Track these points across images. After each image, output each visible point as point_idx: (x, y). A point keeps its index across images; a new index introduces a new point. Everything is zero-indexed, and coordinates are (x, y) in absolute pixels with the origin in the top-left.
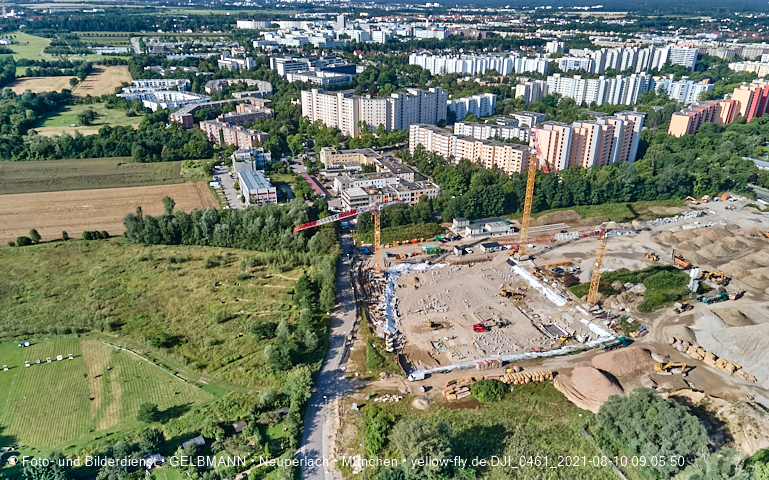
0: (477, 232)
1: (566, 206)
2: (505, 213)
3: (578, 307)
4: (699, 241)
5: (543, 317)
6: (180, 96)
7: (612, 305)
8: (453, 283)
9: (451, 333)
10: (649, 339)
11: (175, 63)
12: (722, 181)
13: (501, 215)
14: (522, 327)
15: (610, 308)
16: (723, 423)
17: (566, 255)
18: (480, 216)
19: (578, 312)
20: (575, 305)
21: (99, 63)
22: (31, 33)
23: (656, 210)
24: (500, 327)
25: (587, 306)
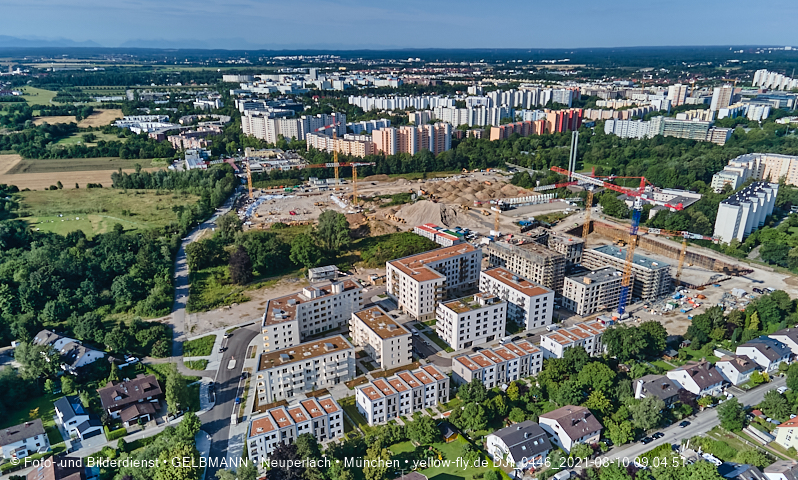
6: (159, 125)
11: (159, 106)
21: (99, 107)
22: (39, 87)
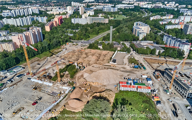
0: (12, 73)
1: (34, 57)
2: (17, 64)
3: (56, 84)
4: (70, 56)
5: (49, 91)
7: (64, 80)
8: (14, 93)
9: (26, 110)
10: (78, 85)
12: (65, 40)
13: (16, 65)
14: (46, 97)
15: (64, 81)
16: (106, 98)
17: (43, 70)
18: (9, 68)
19: (57, 85)
20: (55, 84)
23: (56, 51)
24: (40, 100)
25: (58, 83)
